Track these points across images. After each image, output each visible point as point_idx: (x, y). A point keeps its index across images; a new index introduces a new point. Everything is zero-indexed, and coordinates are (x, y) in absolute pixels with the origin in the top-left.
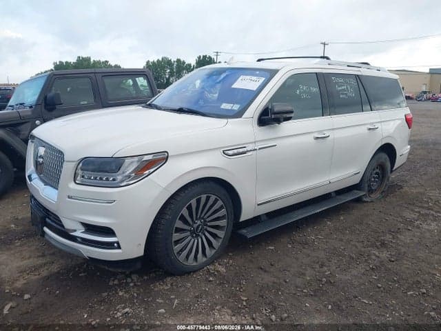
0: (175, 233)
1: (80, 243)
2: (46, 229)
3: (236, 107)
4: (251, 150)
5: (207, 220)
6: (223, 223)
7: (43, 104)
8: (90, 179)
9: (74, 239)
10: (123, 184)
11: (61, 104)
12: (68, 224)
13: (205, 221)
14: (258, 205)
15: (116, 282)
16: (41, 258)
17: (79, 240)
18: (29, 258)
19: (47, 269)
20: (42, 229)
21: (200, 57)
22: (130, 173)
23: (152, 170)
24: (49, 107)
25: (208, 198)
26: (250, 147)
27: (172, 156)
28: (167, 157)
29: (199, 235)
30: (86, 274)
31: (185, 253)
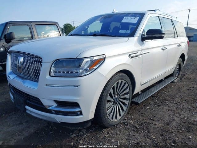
0: (107, 103)
1: (53, 113)
2: (27, 107)
3: (128, 32)
4: (140, 55)
5: (121, 95)
6: (127, 96)
7: (4, 39)
8: (60, 73)
9: (50, 111)
10: (83, 75)
11: (15, 39)
12: (46, 102)
13: (119, 95)
14: (141, 85)
15: (74, 135)
16: (21, 125)
17: (53, 111)
18: (13, 126)
19: (27, 132)
20: (25, 107)
21: (65, 24)
22: (87, 68)
23: (97, 66)
24: (7, 41)
25: (122, 82)
26: (140, 53)
27: (107, 57)
28: (105, 58)
29: (117, 104)
30: (53, 132)
31: (112, 114)
